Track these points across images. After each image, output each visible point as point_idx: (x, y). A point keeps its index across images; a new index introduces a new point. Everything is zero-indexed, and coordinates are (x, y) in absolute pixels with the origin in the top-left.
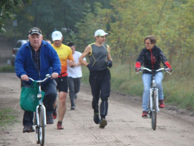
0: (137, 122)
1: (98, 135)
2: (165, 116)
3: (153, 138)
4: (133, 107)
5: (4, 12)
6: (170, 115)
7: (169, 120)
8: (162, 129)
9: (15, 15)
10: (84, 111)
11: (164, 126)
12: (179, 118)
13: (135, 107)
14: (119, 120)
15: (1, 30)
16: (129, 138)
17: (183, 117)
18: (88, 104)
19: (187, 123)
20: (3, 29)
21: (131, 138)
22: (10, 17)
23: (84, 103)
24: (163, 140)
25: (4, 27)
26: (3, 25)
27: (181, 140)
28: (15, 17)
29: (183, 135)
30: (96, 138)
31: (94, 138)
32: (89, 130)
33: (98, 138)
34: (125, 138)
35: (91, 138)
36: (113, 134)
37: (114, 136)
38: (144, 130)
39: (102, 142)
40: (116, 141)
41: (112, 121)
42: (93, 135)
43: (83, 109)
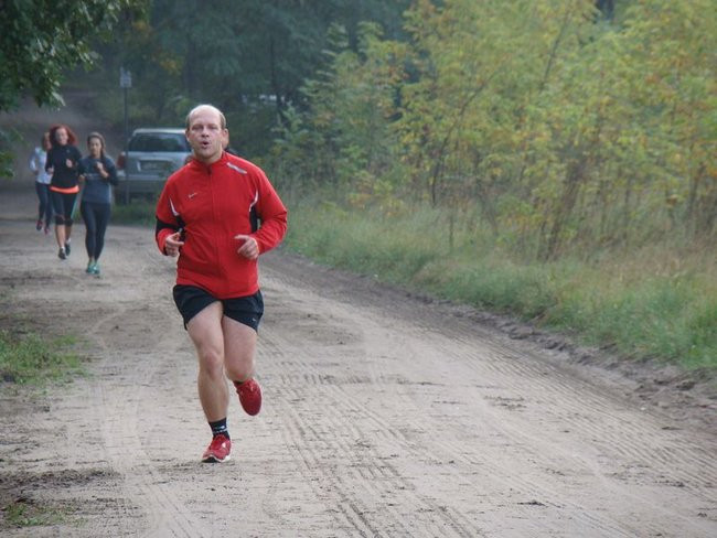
0: (443, 385)
1: (310, 423)
2: (535, 366)
3: (475, 436)
4: (443, 338)
5: (63, 43)
6: (548, 363)
7: (544, 380)
8: (511, 408)
9: (95, 55)
10: (294, 349)
11: (522, 400)
12: (574, 375)
13: (450, 337)
14: (391, 378)
15: (51, 99)
16: (401, 436)
17: (584, 370)
18: (312, 326)
19: (591, 390)
20: (56, 95)
21: (406, 436)
22: (80, 61)
23: (300, 323)
24: (505, 442)
25: (60, 90)
26: (57, 83)
27: (557, 442)
28: (96, 61)
29: (568, 426)
30: (303, 433)
31: (297, 432)
32: (290, 406)
33: (309, 434)
34: (389, 434)
35: (287, 433)
36: (357, 423)
37: (357, 428)
38: (456, 410)
39: (316, 447)
40: (360, 444)
41: (368, 381)
42: (297, 423)
43: (291, 343)
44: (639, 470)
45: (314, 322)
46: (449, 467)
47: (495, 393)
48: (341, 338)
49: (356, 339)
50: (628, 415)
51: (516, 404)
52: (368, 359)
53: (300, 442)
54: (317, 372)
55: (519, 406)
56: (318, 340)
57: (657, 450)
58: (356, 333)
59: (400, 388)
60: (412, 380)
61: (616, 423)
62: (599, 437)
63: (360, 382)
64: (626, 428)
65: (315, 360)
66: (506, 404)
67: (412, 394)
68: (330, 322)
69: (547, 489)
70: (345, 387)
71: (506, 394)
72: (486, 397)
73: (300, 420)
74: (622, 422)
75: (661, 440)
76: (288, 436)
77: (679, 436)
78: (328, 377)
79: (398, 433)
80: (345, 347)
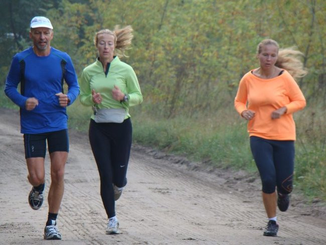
2: (170, 172)
3: (150, 207)
6: (177, 171)
7: (176, 179)
8: (164, 193)
11: (168, 189)
12: (191, 176)
14: (97, 180)
17: (197, 174)
19: (202, 184)
24: (166, 210)
27: (193, 209)
29: (195, 202)
36: (87, 202)
37: (88, 205)
38: (136, 195)
39: (70, 215)
40: (92, 213)
41: (86, 181)
44: (238, 222)
46: (141, 222)
47: (154, 186)
50: (224, 196)
51: (166, 191)
52: (84, 170)
55: (168, 192)
57: (244, 212)
58: (73, 157)
61: (219, 200)
62: (213, 207)
63: (82, 182)
64: (224, 202)
66: (160, 191)
69: (194, 232)
70: (75, 184)
71: (160, 186)
72: (150, 188)
74: (222, 199)
75: (244, 208)
77: (252, 205)
80: (70, 165)
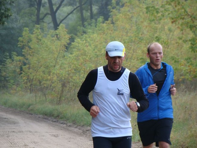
0: (40, 132)
1: (12, 141)
2: (59, 128)
3: (50, 143)
4: (36, 122)
6: (61, 127)
7: (61, 131)
8: (56, 137)
10: (4, 125)
12: (68, 129)
13: (38, 122)
14: (28, 131)
17: (70, 128)
19: (72, 133)
21: (35, 143)
23: (4, 120)
24: (57, 144)
27: (68, 144)
29: (69, 140)
30: (11, 143)
31: (10, 143)
32: (7, 138)
33: (13, 143)
34: (31, 143)
35: (8, 143)
36: (23, 141)
37: (24, 142)
38: (44, 137)
39: (15, 146)
40: (25, 145)
41: (23, 132)
42: (9, 141)
43: (3, 124)
45: (7, 120)
47: (52, 134)
48: (14, 123)
49: (18, 123)
50: (81, 138)
51: (57, 136)
52: (22, 127)
53: (12, 145)
54: (10, 130)
55: (58, 136)
56: (9, 123)
57: (90, 145)
58: (17, 122)
59: (31, 133)
60: (32, 131)
61: (79, 139)
62: (77, 142)
63: (21, 132)
64: (82, 140)
65: (9, 128)
66: (54, 136)
67: (34, 134)
68: (11, 120)
70: (18, 133)
71: (54, 134)
72: (50, 135)
73: (10, 140)
76: (8, 144)
78: (13, 131)
79: (33, 143)
80: (16, 125)
